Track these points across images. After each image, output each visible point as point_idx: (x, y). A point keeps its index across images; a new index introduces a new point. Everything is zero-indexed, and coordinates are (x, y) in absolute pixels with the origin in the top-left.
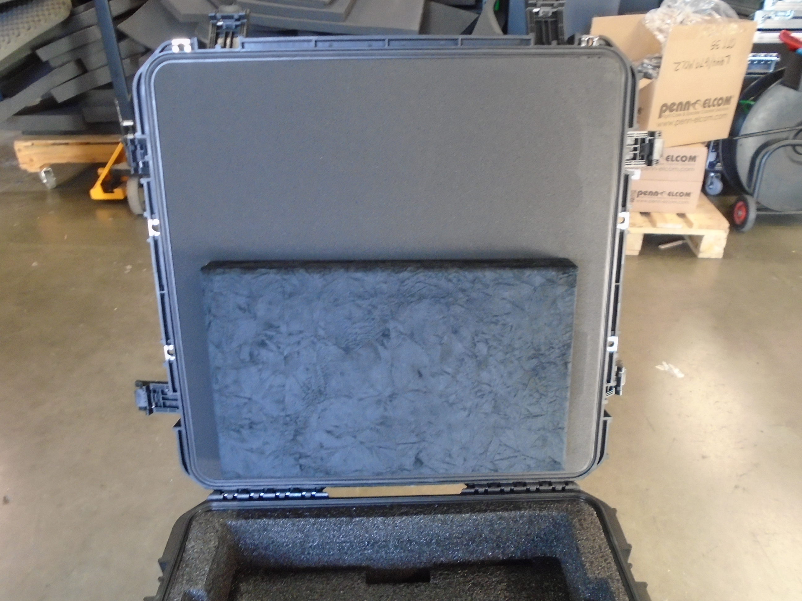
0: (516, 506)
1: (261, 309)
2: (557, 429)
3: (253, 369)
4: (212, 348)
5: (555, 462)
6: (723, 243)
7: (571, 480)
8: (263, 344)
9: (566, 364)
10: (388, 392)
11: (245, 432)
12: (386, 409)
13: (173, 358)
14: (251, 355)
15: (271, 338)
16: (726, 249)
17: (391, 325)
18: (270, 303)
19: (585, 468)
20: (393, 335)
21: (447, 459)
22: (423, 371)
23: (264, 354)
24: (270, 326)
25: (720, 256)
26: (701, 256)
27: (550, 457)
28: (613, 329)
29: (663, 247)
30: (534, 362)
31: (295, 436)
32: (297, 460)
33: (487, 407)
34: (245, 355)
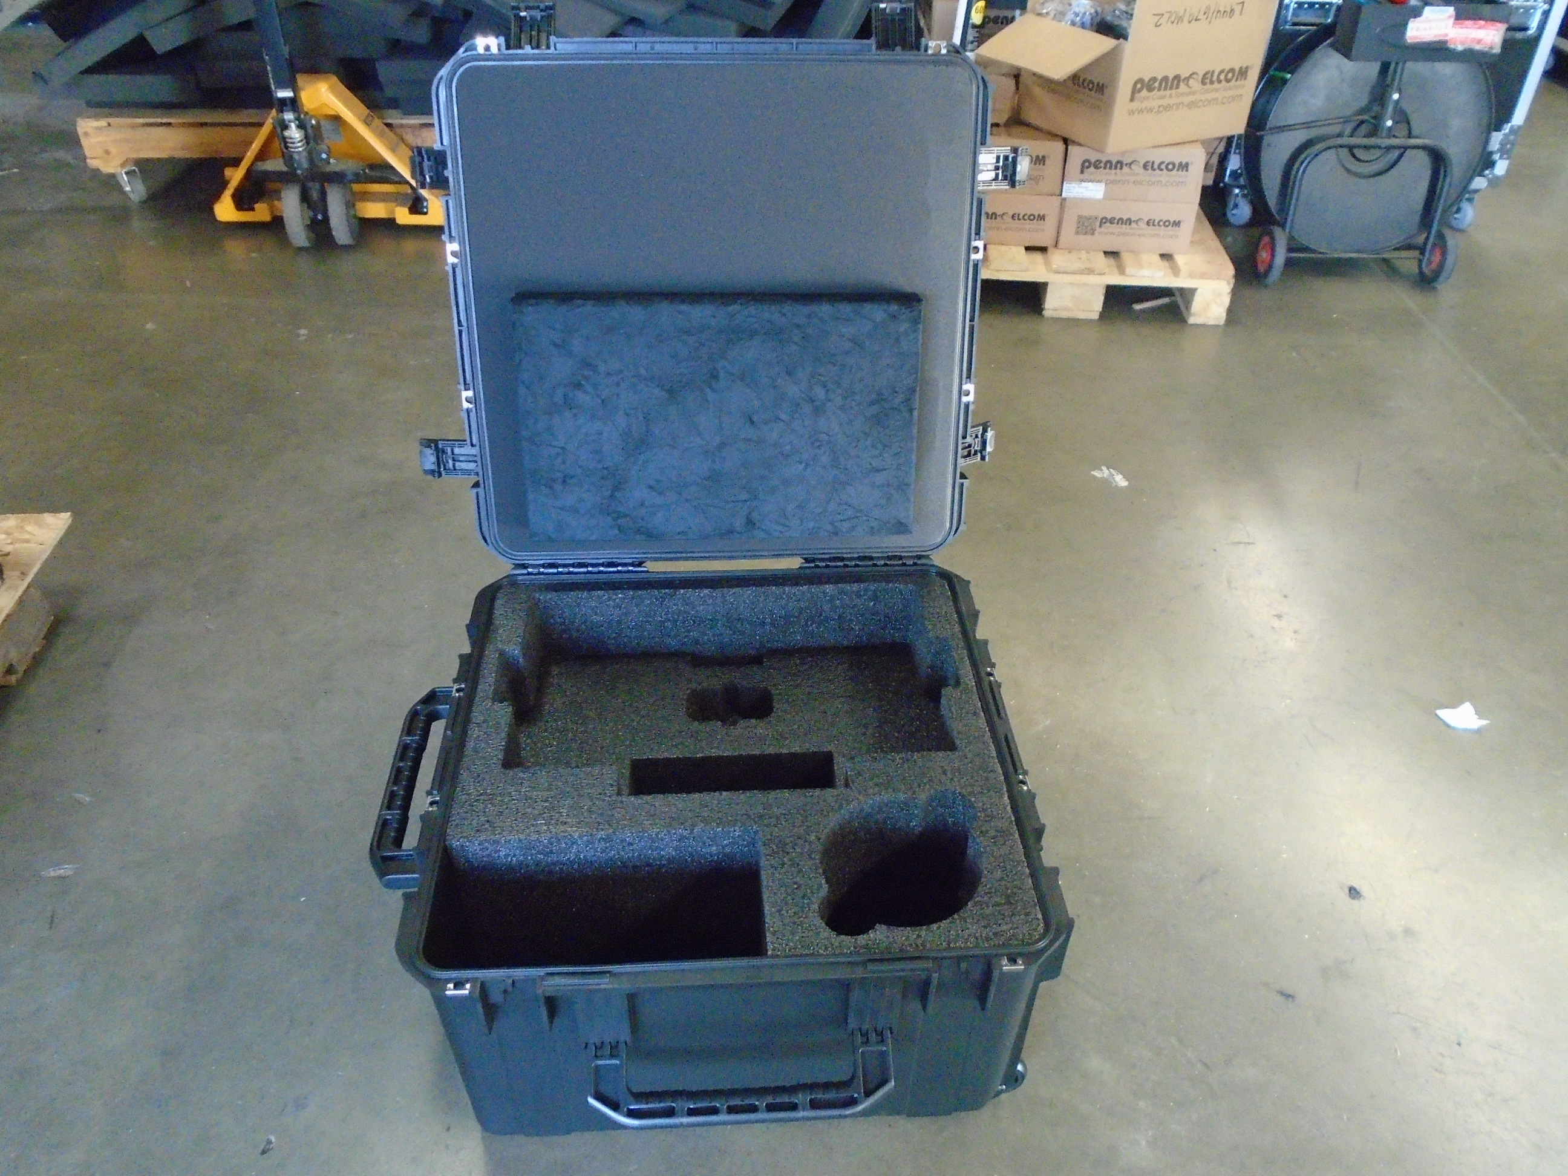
0: (858, 579)
1: (577, 344)
2: (903, 486)
3: (568, 414)
4: (522, 390)
5: (901, 523)
6: (1226, 300)
7: (924, 553)
8: (578, 386)
9: (911, 411)
10: (717, 440)
11: (558, 487)
12: (714, 462)
13: (471, 406)
14: (565, 396)
15: (587, 378)
16: (1230, 311)
17: (721, 364)
18: (588, 338)
19: (939, 540)
20: (722, 375)
21: (782, 520)
22: (755, 419)
23: (582, 398)
24: (587, 364)
25: (1222, 322)
26: (1192, 320)
27: (895, 518)
28: (969, 377)
29: (1138, 307)
30: (876, 408)
31: (613, 491)
32: (615, 519)
33: (825, 459)
34: (558, 398)
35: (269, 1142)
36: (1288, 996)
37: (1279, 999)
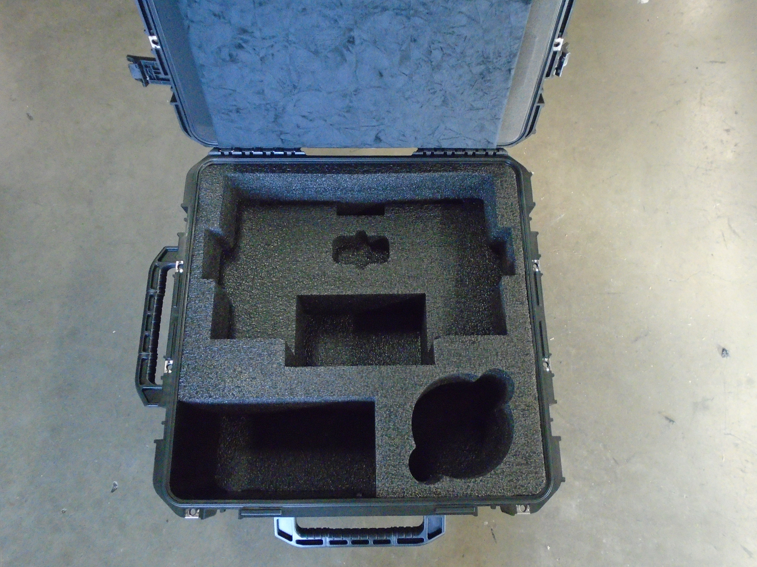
0: (454, 168)
1: (234, 16)
2: (495, 118)
3: (234, 67)
4: (195, 50)
5: (489, 142)
7: (502, 147)
8: (240, 47)
9: (510, 70)
10: (352, 88)
11: (234, 116)
12: (351, 102)
13: (159, 47)
14: (231, 55)
15: (246, 42)
17: (355, 33)
18: (242, 11)
19: (515, 140)
20: (357, 42)
21: (401, 138)
22: (385, 73)
23: (242, 55)
24: (244, 31)
27: (485, 139)
28: (562, 31)
30: (483, 67)
31: (276, 119)
32: (279, 136)
33: (438, 101)
34: (225, 54)
35: (115, 485)
36: (671, 421)
37: (666, 422)
